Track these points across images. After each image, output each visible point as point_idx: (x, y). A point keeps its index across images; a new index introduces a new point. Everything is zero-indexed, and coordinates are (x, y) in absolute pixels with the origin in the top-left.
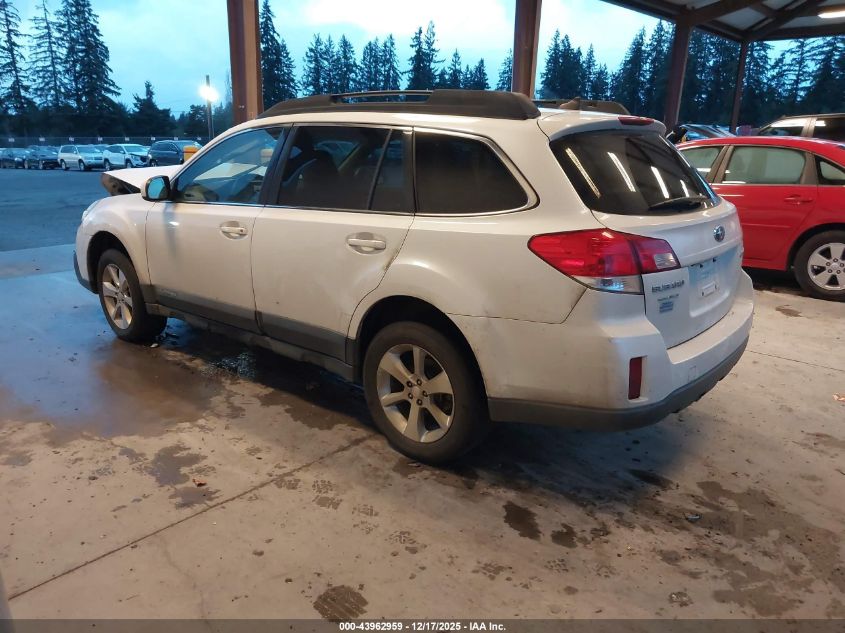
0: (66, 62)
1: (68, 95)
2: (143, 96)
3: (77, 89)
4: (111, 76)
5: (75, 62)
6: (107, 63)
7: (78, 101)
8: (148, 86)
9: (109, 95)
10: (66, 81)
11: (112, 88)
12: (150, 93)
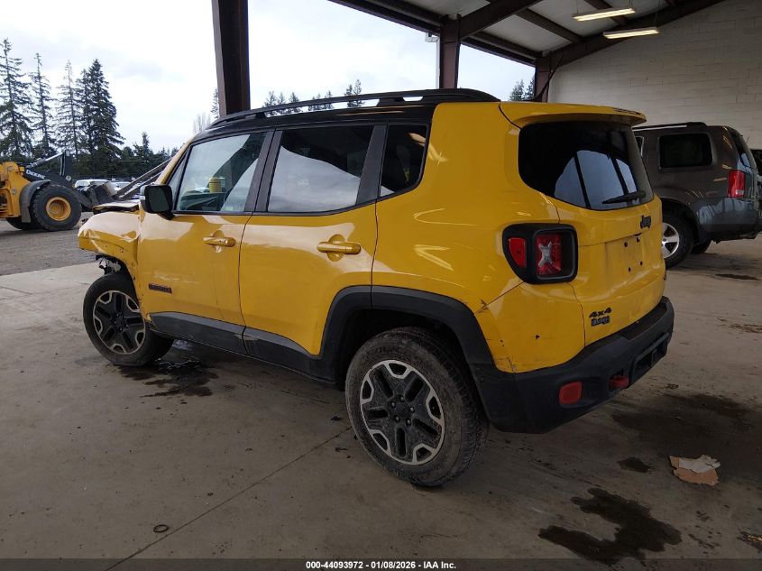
0: (83, 119)
1: (83, 144)
2: (141, 144)
3: (90, 141)
4: (118, 129)
5: (89, 119)
6: (115, 119)
7: (91, 149)
8: (145, 136)
9: (116, 144)
10: (83, 134)
11: (118, 139)
12: (146, 142)
